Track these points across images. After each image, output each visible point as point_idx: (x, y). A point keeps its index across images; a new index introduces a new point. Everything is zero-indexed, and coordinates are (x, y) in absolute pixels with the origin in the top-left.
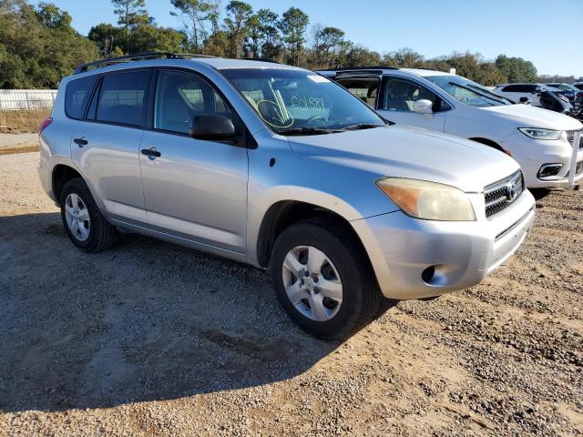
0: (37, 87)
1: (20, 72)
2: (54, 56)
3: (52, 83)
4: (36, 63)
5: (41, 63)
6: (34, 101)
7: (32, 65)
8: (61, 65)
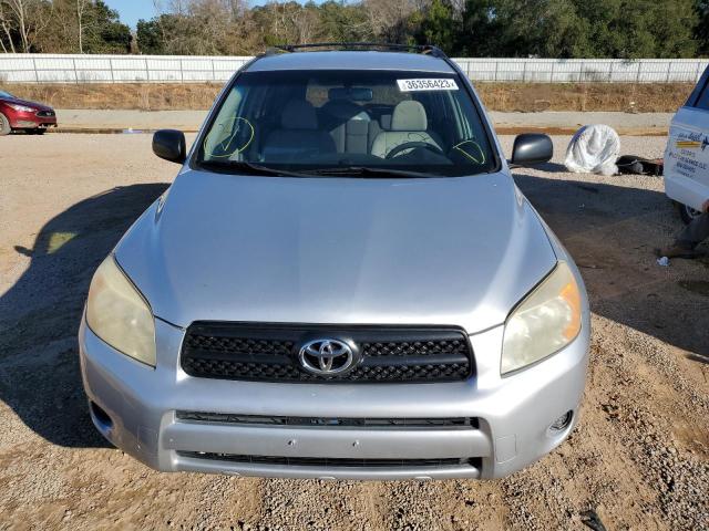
0: (597, 56)
1: (583, 39)
2: (630, 16)
3: (616, 51)
4: (605, 27)
5: (612, 25)
6: (588, 73)
7: (599, 29)
8: (635, 28)
